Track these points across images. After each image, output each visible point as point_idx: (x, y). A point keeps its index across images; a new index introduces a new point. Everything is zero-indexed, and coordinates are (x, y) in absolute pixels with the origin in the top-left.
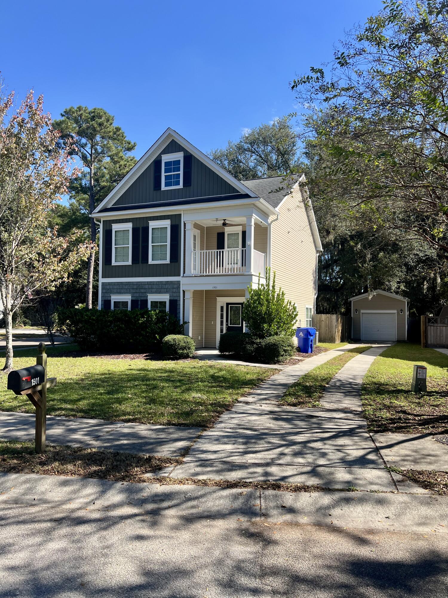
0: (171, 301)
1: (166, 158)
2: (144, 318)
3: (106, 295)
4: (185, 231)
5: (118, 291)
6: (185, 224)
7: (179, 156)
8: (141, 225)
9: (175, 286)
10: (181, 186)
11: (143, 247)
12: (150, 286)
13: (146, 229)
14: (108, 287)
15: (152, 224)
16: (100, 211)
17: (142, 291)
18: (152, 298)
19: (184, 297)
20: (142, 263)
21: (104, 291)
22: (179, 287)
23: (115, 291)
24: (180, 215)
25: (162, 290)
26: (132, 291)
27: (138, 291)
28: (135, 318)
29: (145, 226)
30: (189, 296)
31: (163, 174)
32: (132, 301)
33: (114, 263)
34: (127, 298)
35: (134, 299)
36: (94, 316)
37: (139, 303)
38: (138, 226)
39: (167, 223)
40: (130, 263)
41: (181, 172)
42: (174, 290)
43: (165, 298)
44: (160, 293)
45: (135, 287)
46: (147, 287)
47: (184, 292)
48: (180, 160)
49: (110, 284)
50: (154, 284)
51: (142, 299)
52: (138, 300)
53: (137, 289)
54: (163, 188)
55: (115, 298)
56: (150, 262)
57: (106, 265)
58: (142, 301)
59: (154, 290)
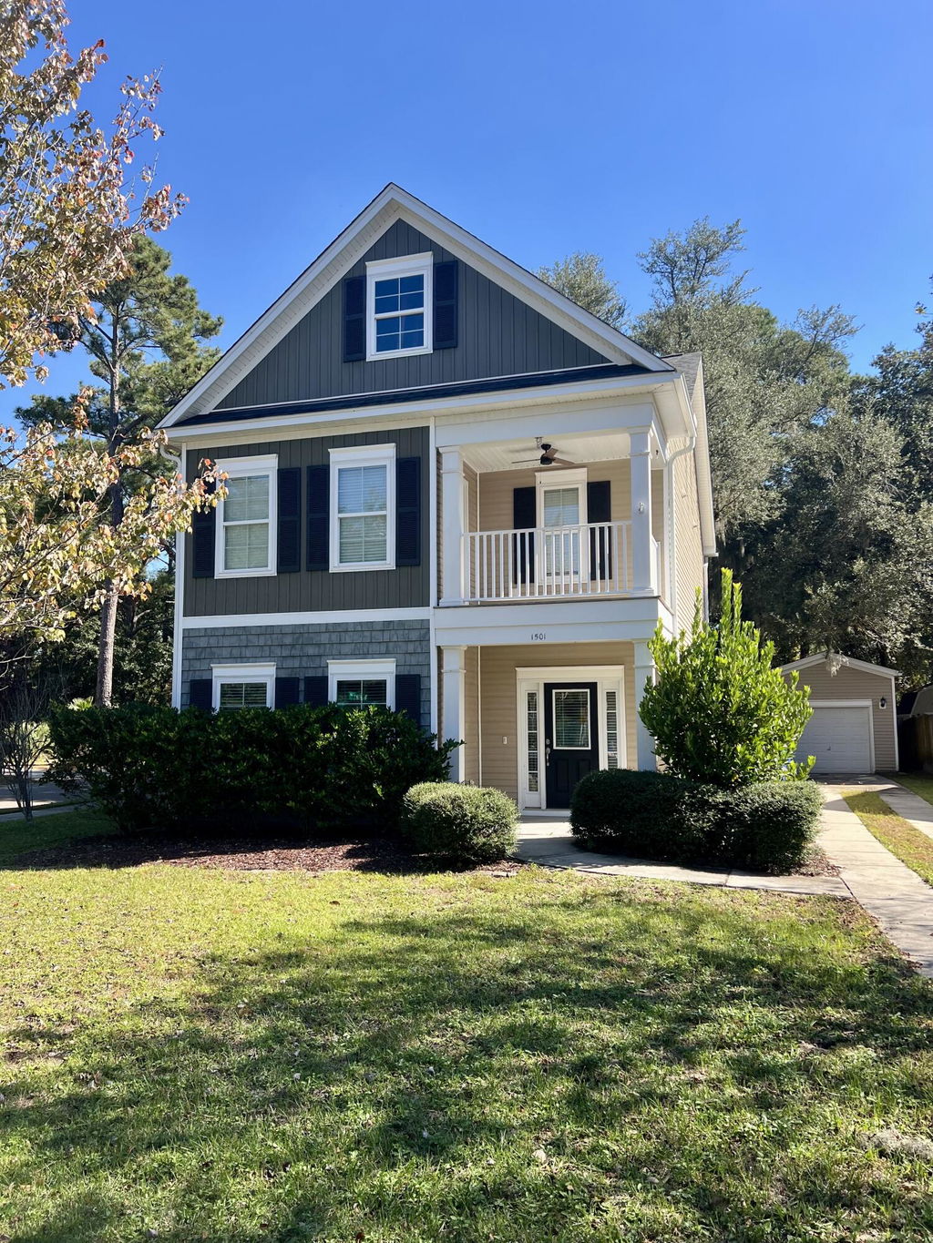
0: (400, 679)
1: (379, 271)
2: (331, 731)
3: (197, 665)
4: (439, 476)
5: (236, 652)
6: (439, 454)
7: (420, 265)
8: (303, 462)
9: (414, 635)
10: (427, 347)
11: (311, 523)
12: (334, 638)
13: (320, 475)
14: (203, 642)
15: (339, 459)
16: (181, 423)
17: (311, 651)
18: (340, 670)
19: (440, 666)
20: (308, 570)
21: (191, 654)
22: (425, 639)
23: (225, 652)
24: (425, 431)
25: (374, 648)
26: (278, 651)
27: (296, 652)
28: (301, 732)
29: (317, 462)
30: (454, 662)
31: (372, 318)
32: (279, 681)
33: (220, 572)
34: (264, 673)
35: (283, 674)
36: (171, 730)
37: (302, 686)
38: (295, 464)
39: (386, 454)
40: (271, 570)
41: (427, 310)
42: (411, 648)
43: (383, 669)
44: (365, 655)
45: (288, 640)
46: (324, 638)
47: (439, 650)
48: (420, 278)
49: (209, 633)
50: (347, 631)
51: (311, 674)
52: (298, 680)
53: (293, 646)
54: (372, 353)
55: (224, 674)
56: (335, 565)
57: (195, 577)
58: (309, 680)
59: (346, 649)
